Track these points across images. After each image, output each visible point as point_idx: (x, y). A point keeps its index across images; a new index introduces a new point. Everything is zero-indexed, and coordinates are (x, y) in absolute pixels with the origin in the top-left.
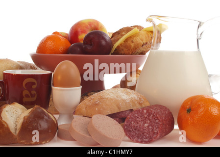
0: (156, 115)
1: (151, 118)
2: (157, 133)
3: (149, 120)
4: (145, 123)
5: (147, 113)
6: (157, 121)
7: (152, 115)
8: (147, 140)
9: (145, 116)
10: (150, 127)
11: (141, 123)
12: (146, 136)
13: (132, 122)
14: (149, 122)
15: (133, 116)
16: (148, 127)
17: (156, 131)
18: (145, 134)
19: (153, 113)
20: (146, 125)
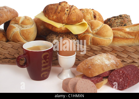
0: (127, 75)
1: (124, 76)
2: (127, 86)
3: (123, 77)
4: (120, 79)
5: (122, 73)
6: (127, 79)
7: (125, 75)
8: (120, 88)
9: (121, 75)
10: (123, 82)
11: (118, 79)
12: (120, 86)
13: (113, 77)
14: (122, 78)
15: (114, 73)
16: (122, 81)
17: (126, 85)
18: (120, 85)
19: (125, 74)
20: (121, 80)
